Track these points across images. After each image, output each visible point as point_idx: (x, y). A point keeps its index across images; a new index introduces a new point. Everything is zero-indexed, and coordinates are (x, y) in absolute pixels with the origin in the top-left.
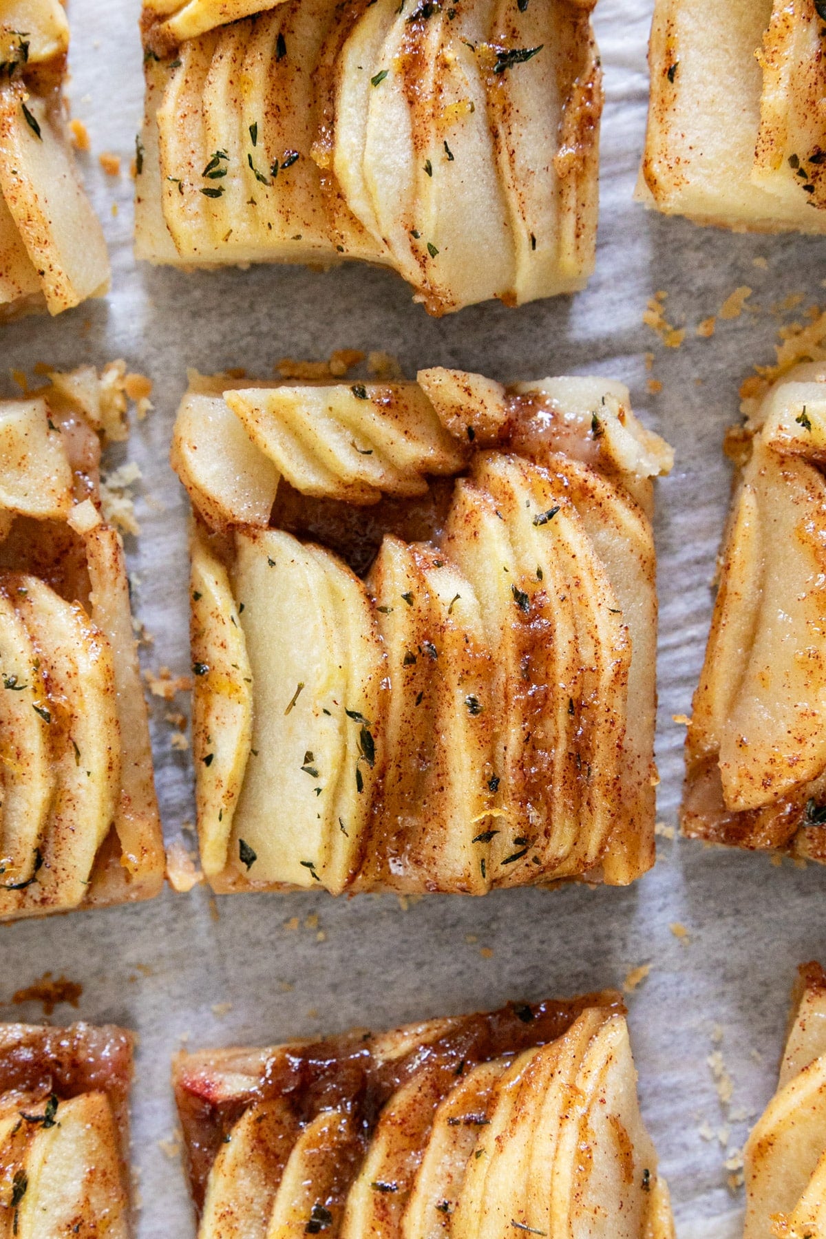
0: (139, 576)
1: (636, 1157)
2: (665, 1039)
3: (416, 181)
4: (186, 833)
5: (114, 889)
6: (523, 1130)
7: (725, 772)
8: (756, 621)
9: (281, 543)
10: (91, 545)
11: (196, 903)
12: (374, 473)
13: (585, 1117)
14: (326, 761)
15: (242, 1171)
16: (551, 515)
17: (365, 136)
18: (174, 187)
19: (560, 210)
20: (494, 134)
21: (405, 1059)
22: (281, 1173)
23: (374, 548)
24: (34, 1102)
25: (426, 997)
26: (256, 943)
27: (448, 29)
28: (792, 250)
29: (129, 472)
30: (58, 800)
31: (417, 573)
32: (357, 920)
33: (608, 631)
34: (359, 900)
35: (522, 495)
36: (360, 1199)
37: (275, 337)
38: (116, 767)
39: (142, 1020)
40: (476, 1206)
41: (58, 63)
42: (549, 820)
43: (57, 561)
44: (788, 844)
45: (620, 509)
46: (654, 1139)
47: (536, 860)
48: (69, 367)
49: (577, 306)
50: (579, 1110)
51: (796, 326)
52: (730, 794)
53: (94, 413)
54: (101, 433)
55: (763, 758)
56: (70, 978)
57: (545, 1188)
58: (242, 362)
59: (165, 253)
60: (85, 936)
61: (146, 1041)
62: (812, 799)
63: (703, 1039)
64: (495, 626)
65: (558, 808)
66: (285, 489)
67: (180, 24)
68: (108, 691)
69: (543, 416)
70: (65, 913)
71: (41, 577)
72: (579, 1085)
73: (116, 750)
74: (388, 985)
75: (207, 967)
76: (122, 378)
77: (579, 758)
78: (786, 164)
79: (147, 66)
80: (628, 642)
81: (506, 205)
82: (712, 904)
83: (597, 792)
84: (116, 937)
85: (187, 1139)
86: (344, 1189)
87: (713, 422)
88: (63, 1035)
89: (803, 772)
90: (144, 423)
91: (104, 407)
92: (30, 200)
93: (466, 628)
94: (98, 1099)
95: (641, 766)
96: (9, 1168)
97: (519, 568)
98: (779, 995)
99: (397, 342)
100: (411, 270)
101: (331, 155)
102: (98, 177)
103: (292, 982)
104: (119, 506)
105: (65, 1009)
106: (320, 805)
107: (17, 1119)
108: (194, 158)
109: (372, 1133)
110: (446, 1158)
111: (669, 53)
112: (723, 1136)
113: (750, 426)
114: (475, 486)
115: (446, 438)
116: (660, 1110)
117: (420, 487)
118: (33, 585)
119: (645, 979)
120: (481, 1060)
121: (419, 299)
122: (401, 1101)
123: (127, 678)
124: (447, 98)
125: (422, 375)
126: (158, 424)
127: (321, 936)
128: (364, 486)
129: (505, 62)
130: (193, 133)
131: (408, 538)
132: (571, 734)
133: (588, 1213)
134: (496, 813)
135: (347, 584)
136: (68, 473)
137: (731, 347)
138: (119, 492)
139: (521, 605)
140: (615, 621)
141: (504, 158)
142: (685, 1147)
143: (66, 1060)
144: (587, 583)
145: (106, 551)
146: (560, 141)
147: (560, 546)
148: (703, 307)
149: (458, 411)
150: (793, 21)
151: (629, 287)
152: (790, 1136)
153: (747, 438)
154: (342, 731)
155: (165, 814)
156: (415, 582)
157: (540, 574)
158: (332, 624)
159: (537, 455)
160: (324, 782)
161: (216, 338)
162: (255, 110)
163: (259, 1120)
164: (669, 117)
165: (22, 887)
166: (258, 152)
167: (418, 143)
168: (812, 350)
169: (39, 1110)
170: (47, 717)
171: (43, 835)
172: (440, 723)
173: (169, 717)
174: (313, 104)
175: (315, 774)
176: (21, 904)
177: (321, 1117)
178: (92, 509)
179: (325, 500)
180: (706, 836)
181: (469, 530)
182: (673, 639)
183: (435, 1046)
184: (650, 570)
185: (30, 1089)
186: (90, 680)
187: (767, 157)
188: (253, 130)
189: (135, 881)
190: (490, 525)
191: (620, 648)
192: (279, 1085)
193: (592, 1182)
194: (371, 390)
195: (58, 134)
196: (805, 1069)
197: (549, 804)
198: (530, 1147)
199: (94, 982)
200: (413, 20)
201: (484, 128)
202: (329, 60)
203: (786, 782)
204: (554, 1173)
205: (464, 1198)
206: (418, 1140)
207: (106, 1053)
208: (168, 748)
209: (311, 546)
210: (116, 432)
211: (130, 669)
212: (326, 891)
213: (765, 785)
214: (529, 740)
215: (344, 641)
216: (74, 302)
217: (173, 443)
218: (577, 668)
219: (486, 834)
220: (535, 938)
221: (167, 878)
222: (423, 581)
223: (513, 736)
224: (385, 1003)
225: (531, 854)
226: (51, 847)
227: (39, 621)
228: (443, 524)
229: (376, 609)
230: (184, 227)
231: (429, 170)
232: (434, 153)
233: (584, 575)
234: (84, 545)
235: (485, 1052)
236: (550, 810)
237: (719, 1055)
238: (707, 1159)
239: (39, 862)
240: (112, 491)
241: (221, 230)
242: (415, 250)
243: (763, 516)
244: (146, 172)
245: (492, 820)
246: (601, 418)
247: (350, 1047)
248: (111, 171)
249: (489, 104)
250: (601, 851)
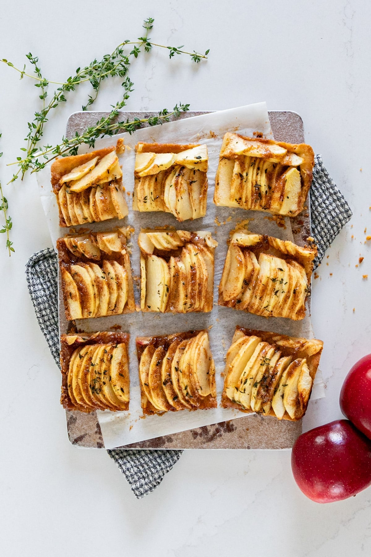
0: (132, 260)
1: (208, 355)
2: (215, 337)
3: (177, 202)
4: (139, 302)
5: (127, 311)
6: (190, 350)
7: (224, 295)
8: (229, 271)
9: (154, 257)
10: (125, 256)
11: (140, 314)
12: (169, 246)
13: (199, 348)
14: (161, 292)
15: (146, 356)
16: (197, 254)
17: (169, 195)
18: (139, 201)
19: (200, 205)
20: (189, 194)
21: (172, 339)
22: (152, 356)
23: (170, 258)
24: (114, 344)
25: (177, 329)
26: (150, 320)
27: (182, 178)
28: (239, 210)
29: (131, 244)
30: (119, 297)
31: (176, 263)
32: (166, 317)
33: (205, 273)
34: (166, 313)
35: (193, 251)
36: (165, 361)
37: (155, 223)
38: (128, 292)
39: (131, 332)
40: (182, 361)
41: (121, 179)
42: (195, 302)
43: (119, 259)
44: (234, 306)
45: (208, 253)
46: (212, 353)
47: (193, 308)
48: (122, 227)
49: (204, 219)
50: (199, 347)
51: (239, 223)
52: (224, 298)
53: (125, 235)
54: (126, 238)
55: (229, 293)
56: (120, 325)
57: (193, 358)
58: (149, 226)
59: (137, 210)
60: (122, 318)
61: (131, 335)
62: (237, 299)
63: (221, 337)
64: (187, 271)
65: (196, 300)
66: (155, 248)
67: (141, 174)
68: (127, 280)
69: (197, 238)
70: (119, 315)
71: (116, 261)
72: (199, 343)
73: (128, 289)
74: (171, 327)
75: (142, 324)
76: (130, 229)
77: (200, 292)
78: (235, 200)
79: (135, 180)
80: (208, 275)
81: (191, 205)
82: (223, 316)
83: (202, 298)
84: (127, 319)
85: (138, 351)
86: (162, 359)
87: (225, 238)
88: (119, 334)
89: (235, 295)
90: (133, 236)
91: (127, 233)
92: (116, 202)
93: (183, 271)
94: (124, 344)
95: (210, 294)
96: (110, 354)
97: (192, 262)
98: (233, 331)
99: (174, 224)
100: (176, 215)
101: (164, 197)
102: (127, 195)
103: (155, 327)
104: (129, 249)
105: (119, 330)
106: (160, 299)
107: (111, 347)
108: (142, 196)
109: (167, 351)
110: (178, 354)
111: (218, 181)
112: (224, 353)
113: (230, 239)
114: (185, 249)
115: (181, 241)
116: (213, 349)
117: (177, 249)
118: (115, 262)
119: (212, 327)
120: (184, 339)
121: (177, 219)
122: (172, 345)
123: (130, 277)
124: (182, 189)
125: (177, 231)
126: (136, 236)
127: (160, 319)
128: (168, 248)
129: (191, 183)
130: (142, 192)
131: (175, 257)
132: (199, 288)
133: (199, 362)
134: (187, 301)
135: (165, 264)
136: (121, 245)
137: (228, 226)
138: (129, 247)
139: (192, 268)
140: (206, 271)
141: (191, 198)
142: (217, 354)
143: (119, 338)
144: (202, 265)
145: (127, 258)
146: (200, 194)
147: (198, 259)
148: (224, 219)
149: (183, 237)
150: (235, 179)
151: (212, 216)
152: (232, 352)
153: (230, 241)
154: (164, 287)
155: (135, 299)
156: (175, 264)
157: (195, 263)
158: (162, 270)
159: (195, 244)
160: (161, 295)
161: (145, 222)
162: (152, 190)
163: (149, 348)
164: (217, 191)
165: (113, 310)
166: (152, 196)
167: (177, 196)
168: (240, 227)
169: (114, 345)
170: (117, 284)
171: (116, 302)
172: (179, 286)
173: (136, 283)
174: (161, 188)
175: (159, 294)
176: (112, 313)
177: (159, 348)
178: (125, 251)
179: (162, 250)
180: (221, 305)
181: (184, 256)
182: (218, 273)
183: (177, 337)
184: (213, 263)
185: (113, 342)
186: (124, 278)
187: (232, 199)
188: (152, 193)
189: (130, 310)
190: (187, 255)
191: (207, 275)
192: (152, 343)
193: (200, 358)
194: (169, 234)
195: (120, 190)
196: (235, 342)
197: (195, 299)
198: (191, 352)
199: (123, 326)
200: (177, 176)
201: (188, 193)
202: (164, 182)
203: (232, 297)
204: (194, 356)
205: (181, 360)
206: (174, 352)
207: (125, 337)
208: (136, 289)
209: (160, 258)
210: (129, 237)
211: (130, 276)
212: (161, 312)
213: (229, 297)
214: (192, 289)
215: (164, 273)
216: (123, 217)
217: (138, 240)
218: (200, 278)
219: (185, 304)
220: (194, 320)
221: (135, 309)
222: (176, 264)
223: (190, 289)
224: (170, 330)
225: (192, 307)
226: (117, 304)
227: (116, 268)
228: (180, 254)
229: (170, 268)
230: (140, 207)
231: (178, 201)
232: (179, 198)
233: (202, 264)
234: (123, 256)
235: (185, 338)
236: (195, 300)
237: (223, 340)
238: (221, 357)
239: (115, 306)
240: (128, 247)
241: (146, 208)
242: (176, 212)
243: (231, 254)
244: (135, 197)
245: (186, 302)
246: (206, 239)
247: (164, 337)
248: (129, 194)
249: (189, 189)
250: (203, 307)
